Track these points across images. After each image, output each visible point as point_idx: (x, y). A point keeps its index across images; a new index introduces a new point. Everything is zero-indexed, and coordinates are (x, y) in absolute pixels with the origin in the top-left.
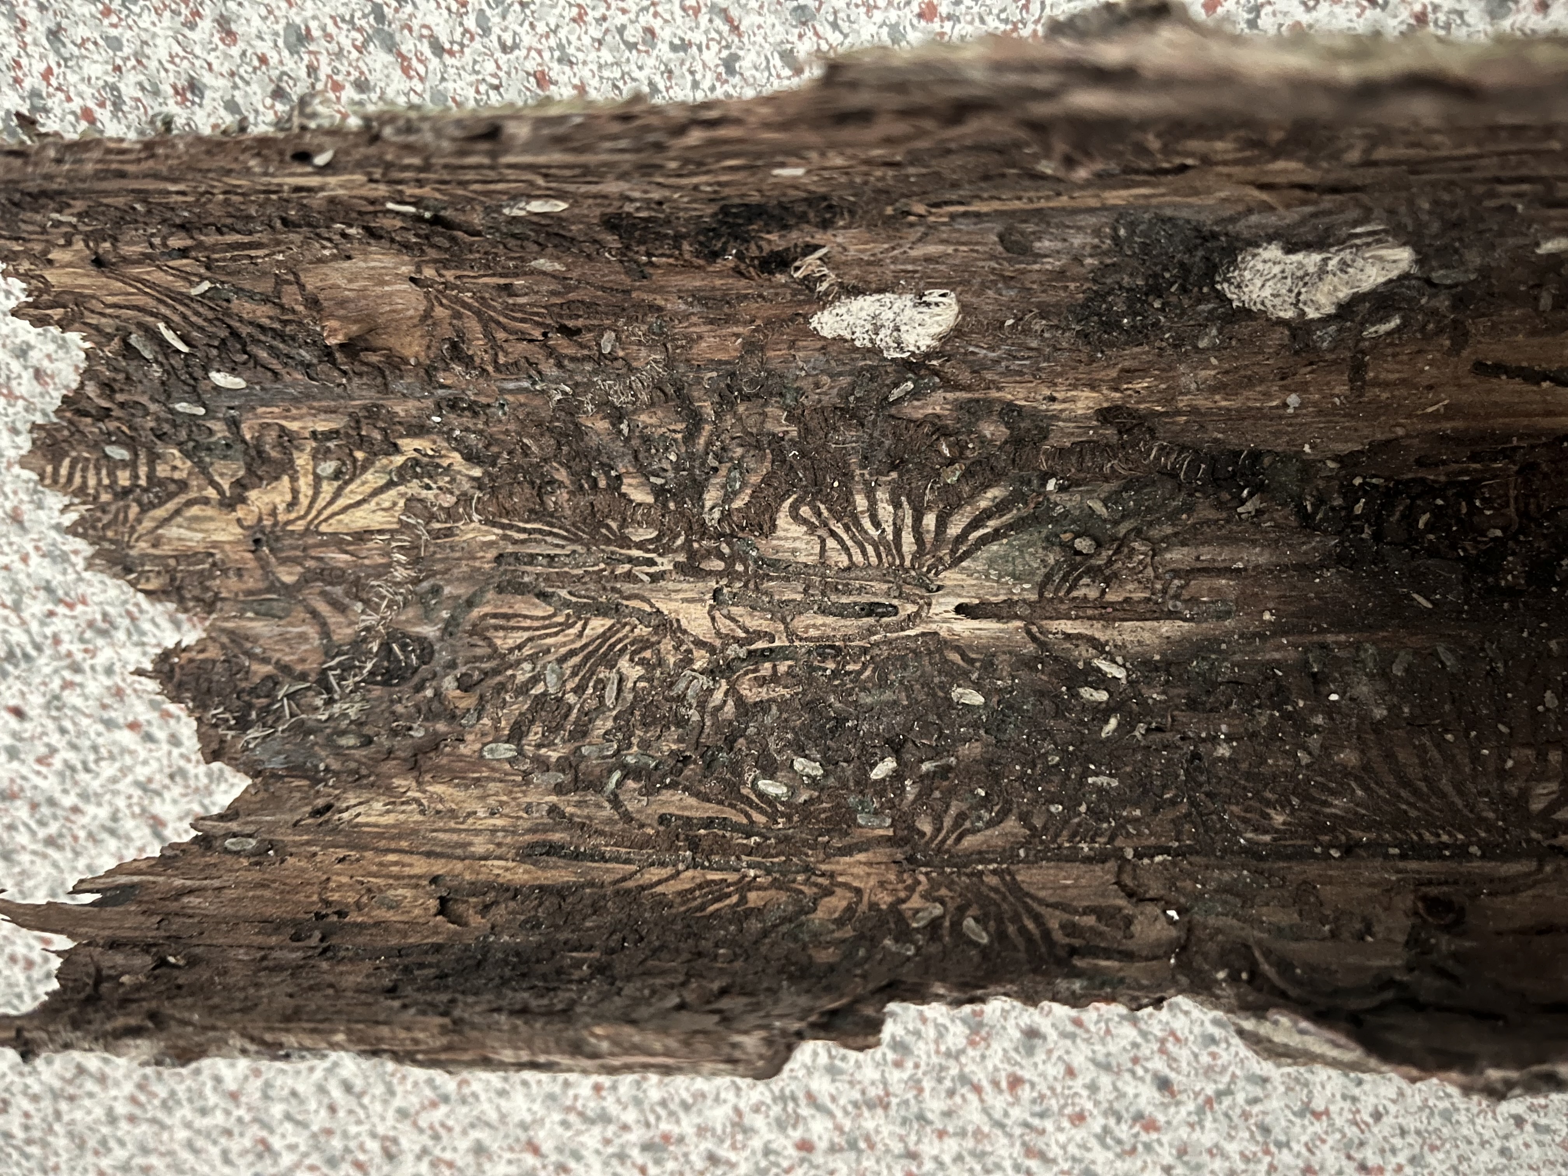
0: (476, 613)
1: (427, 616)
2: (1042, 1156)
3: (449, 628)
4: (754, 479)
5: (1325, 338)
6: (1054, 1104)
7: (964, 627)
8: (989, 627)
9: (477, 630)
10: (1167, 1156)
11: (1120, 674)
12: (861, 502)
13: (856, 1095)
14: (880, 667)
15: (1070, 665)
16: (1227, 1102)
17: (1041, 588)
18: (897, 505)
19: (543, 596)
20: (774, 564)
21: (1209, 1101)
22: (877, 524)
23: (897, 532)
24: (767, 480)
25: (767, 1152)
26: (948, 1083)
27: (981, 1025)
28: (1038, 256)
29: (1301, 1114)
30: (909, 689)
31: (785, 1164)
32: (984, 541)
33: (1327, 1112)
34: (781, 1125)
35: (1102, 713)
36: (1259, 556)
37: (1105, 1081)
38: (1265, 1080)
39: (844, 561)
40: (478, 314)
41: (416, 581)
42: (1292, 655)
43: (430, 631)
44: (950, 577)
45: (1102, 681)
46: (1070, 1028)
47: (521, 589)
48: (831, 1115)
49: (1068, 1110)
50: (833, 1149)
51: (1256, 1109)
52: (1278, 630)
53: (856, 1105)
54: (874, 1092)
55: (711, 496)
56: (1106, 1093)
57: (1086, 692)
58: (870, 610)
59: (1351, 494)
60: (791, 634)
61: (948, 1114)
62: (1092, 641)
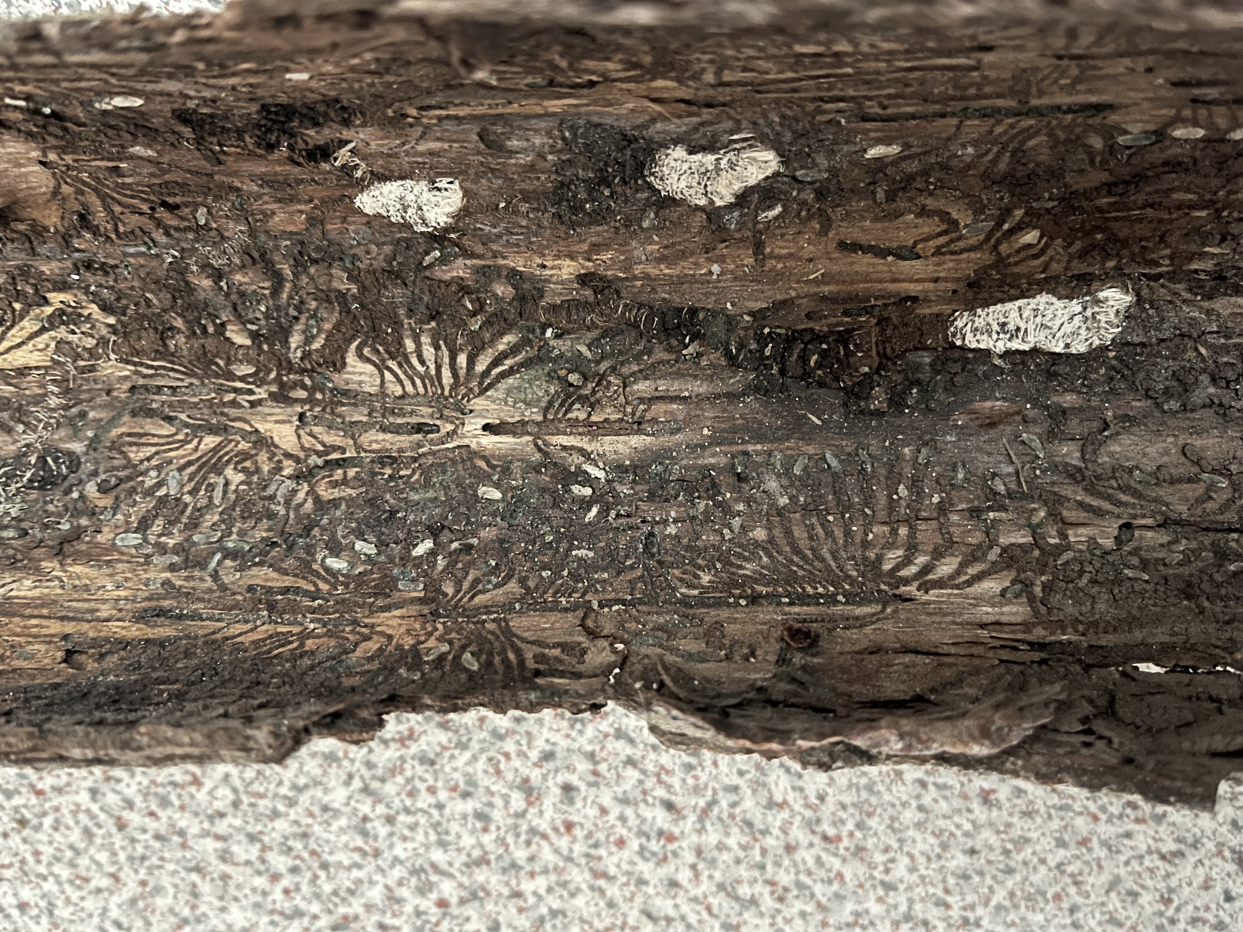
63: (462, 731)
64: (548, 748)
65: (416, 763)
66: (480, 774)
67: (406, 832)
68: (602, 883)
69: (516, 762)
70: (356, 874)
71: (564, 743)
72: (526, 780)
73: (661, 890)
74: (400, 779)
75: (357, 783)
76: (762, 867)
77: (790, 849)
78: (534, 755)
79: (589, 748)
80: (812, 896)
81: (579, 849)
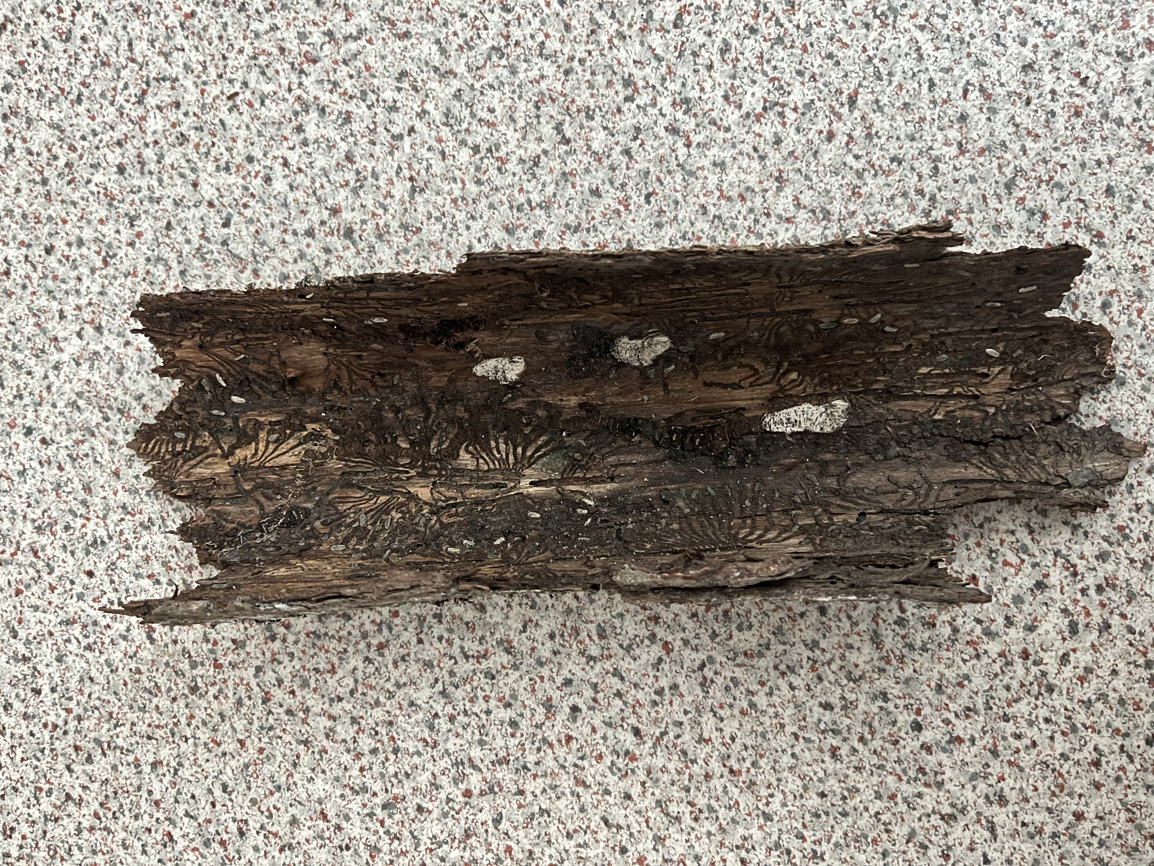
0: (331, 497)
1: (309, 498)
2: (584, 784)
3: (318, 504)
4: (451, 436)
5: (652, 373)
6: (587, 750)
7: (533, 490)
8: (542, 489)
9: (331, 504)
10: (642, 776)
11: (591, 503)
12: (493, 444)
13: (494, 758)
14: (500, 507)
15: (574, 502)
16: (666, 738)
17: (562, 474)
18: (507, 445)
19: (361, 488)
20: (458, 470)
21: (658, 739)
22: (499, 452)
23: (507, 455)
24: (456, 436)
25: (449, 800)
26: (537, 744)
27: (551, 706)
28: (550, 342)
29: (699, 742)
30: (510, 514)
31: (457, 808)
32: (540, 457)
33: (710, 739)
34: (456, 782)
35: (585, 517)
36: (642, 458)
37: (610, 733)
38: (681, 724)
39: (486, 468)
40: (347, 368)
41: (305, 485)
42: (655, 493)
43: (309, 505)
44: (527, 472)
45: (585, 506)
46: (592, 704)
47: (351, 486)
48: (480, 770)
49: (594, 754)
50: (482, 793)
51: (679, 741)
52: (650, 484)
53: (493, 763)
54: (502, 754)
55: (434, 443)
56: (611, 742)
57: (579, 511)
58: (497, 486)
59: (671, 433)
60: (464, 497)
61: (537, 763)
62: (582, 493)
63: (519, 656)
64: (569, 676)
65: (482, 676)
66: (521, 690)
67: (460, 730)
68: (580, 790)
69: (547, 684)
70: (416, 760)
71: (580, 674)
72: (549, 699)
73: (618, 801)
74: (468, 687)
75: (439, 687)
76: (688, 790)
77: (708, 777)
78: (559, 680)
79: (595, 680)
80: (717, 818)
81: (571, 759)
